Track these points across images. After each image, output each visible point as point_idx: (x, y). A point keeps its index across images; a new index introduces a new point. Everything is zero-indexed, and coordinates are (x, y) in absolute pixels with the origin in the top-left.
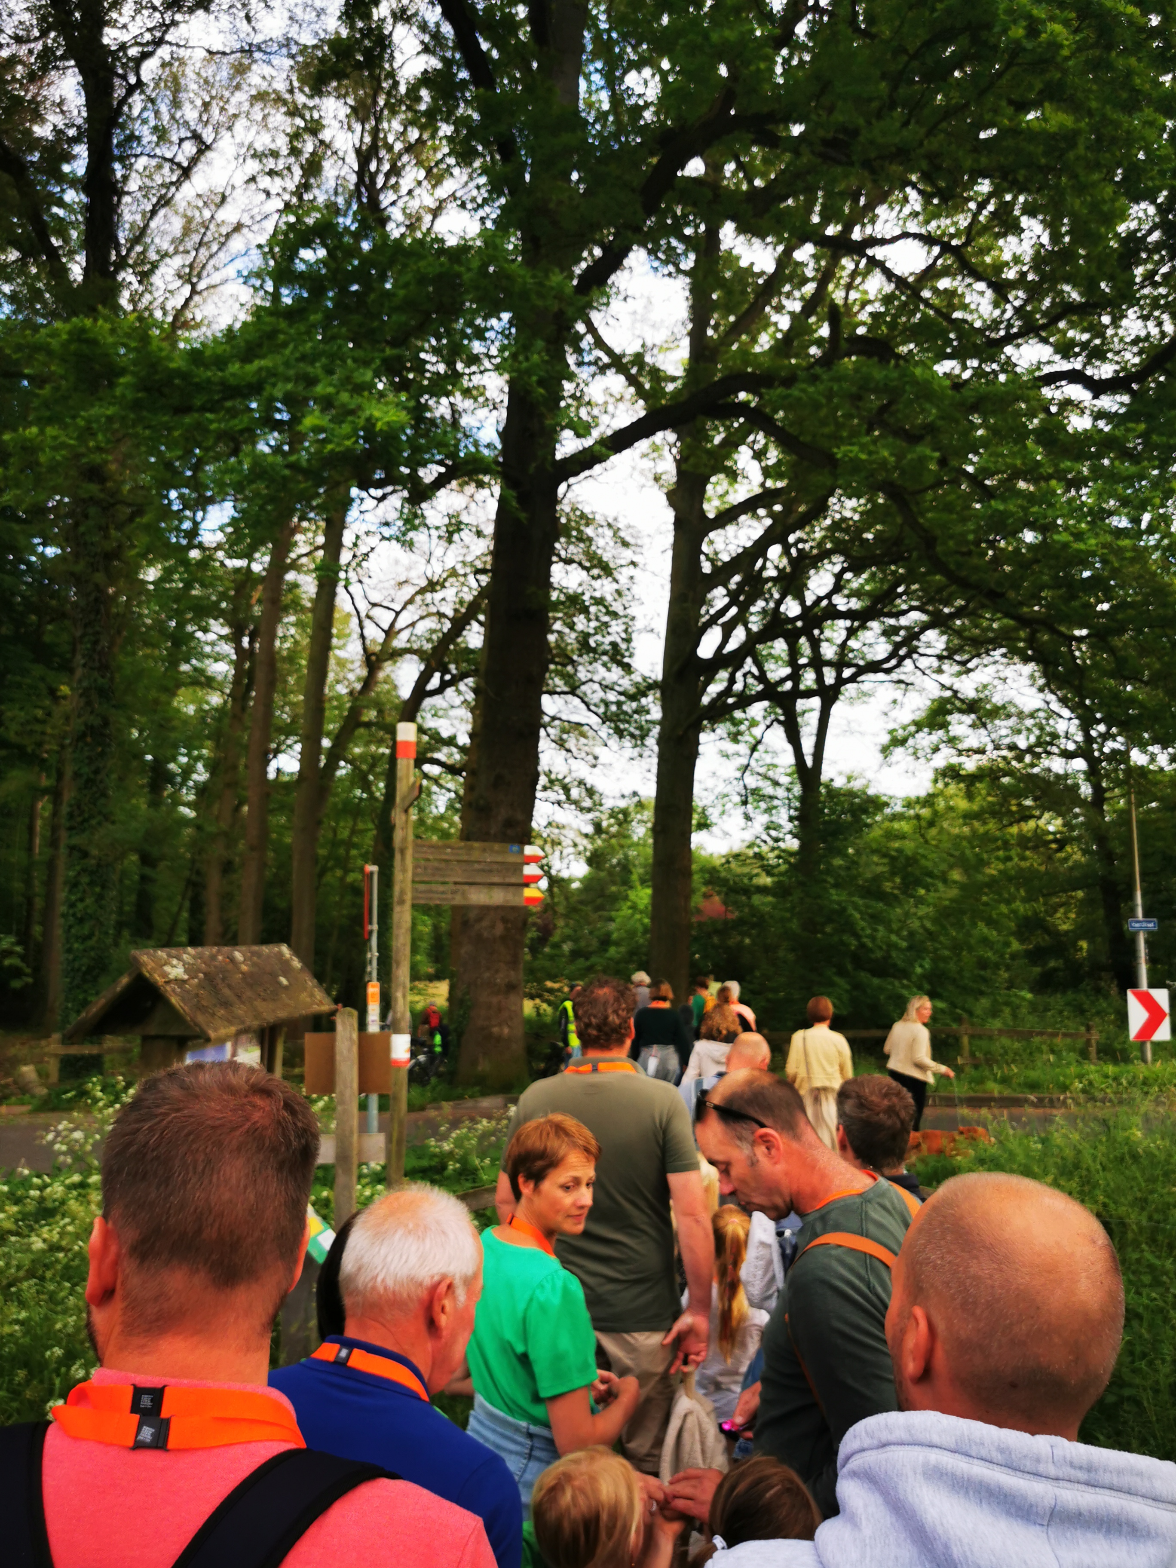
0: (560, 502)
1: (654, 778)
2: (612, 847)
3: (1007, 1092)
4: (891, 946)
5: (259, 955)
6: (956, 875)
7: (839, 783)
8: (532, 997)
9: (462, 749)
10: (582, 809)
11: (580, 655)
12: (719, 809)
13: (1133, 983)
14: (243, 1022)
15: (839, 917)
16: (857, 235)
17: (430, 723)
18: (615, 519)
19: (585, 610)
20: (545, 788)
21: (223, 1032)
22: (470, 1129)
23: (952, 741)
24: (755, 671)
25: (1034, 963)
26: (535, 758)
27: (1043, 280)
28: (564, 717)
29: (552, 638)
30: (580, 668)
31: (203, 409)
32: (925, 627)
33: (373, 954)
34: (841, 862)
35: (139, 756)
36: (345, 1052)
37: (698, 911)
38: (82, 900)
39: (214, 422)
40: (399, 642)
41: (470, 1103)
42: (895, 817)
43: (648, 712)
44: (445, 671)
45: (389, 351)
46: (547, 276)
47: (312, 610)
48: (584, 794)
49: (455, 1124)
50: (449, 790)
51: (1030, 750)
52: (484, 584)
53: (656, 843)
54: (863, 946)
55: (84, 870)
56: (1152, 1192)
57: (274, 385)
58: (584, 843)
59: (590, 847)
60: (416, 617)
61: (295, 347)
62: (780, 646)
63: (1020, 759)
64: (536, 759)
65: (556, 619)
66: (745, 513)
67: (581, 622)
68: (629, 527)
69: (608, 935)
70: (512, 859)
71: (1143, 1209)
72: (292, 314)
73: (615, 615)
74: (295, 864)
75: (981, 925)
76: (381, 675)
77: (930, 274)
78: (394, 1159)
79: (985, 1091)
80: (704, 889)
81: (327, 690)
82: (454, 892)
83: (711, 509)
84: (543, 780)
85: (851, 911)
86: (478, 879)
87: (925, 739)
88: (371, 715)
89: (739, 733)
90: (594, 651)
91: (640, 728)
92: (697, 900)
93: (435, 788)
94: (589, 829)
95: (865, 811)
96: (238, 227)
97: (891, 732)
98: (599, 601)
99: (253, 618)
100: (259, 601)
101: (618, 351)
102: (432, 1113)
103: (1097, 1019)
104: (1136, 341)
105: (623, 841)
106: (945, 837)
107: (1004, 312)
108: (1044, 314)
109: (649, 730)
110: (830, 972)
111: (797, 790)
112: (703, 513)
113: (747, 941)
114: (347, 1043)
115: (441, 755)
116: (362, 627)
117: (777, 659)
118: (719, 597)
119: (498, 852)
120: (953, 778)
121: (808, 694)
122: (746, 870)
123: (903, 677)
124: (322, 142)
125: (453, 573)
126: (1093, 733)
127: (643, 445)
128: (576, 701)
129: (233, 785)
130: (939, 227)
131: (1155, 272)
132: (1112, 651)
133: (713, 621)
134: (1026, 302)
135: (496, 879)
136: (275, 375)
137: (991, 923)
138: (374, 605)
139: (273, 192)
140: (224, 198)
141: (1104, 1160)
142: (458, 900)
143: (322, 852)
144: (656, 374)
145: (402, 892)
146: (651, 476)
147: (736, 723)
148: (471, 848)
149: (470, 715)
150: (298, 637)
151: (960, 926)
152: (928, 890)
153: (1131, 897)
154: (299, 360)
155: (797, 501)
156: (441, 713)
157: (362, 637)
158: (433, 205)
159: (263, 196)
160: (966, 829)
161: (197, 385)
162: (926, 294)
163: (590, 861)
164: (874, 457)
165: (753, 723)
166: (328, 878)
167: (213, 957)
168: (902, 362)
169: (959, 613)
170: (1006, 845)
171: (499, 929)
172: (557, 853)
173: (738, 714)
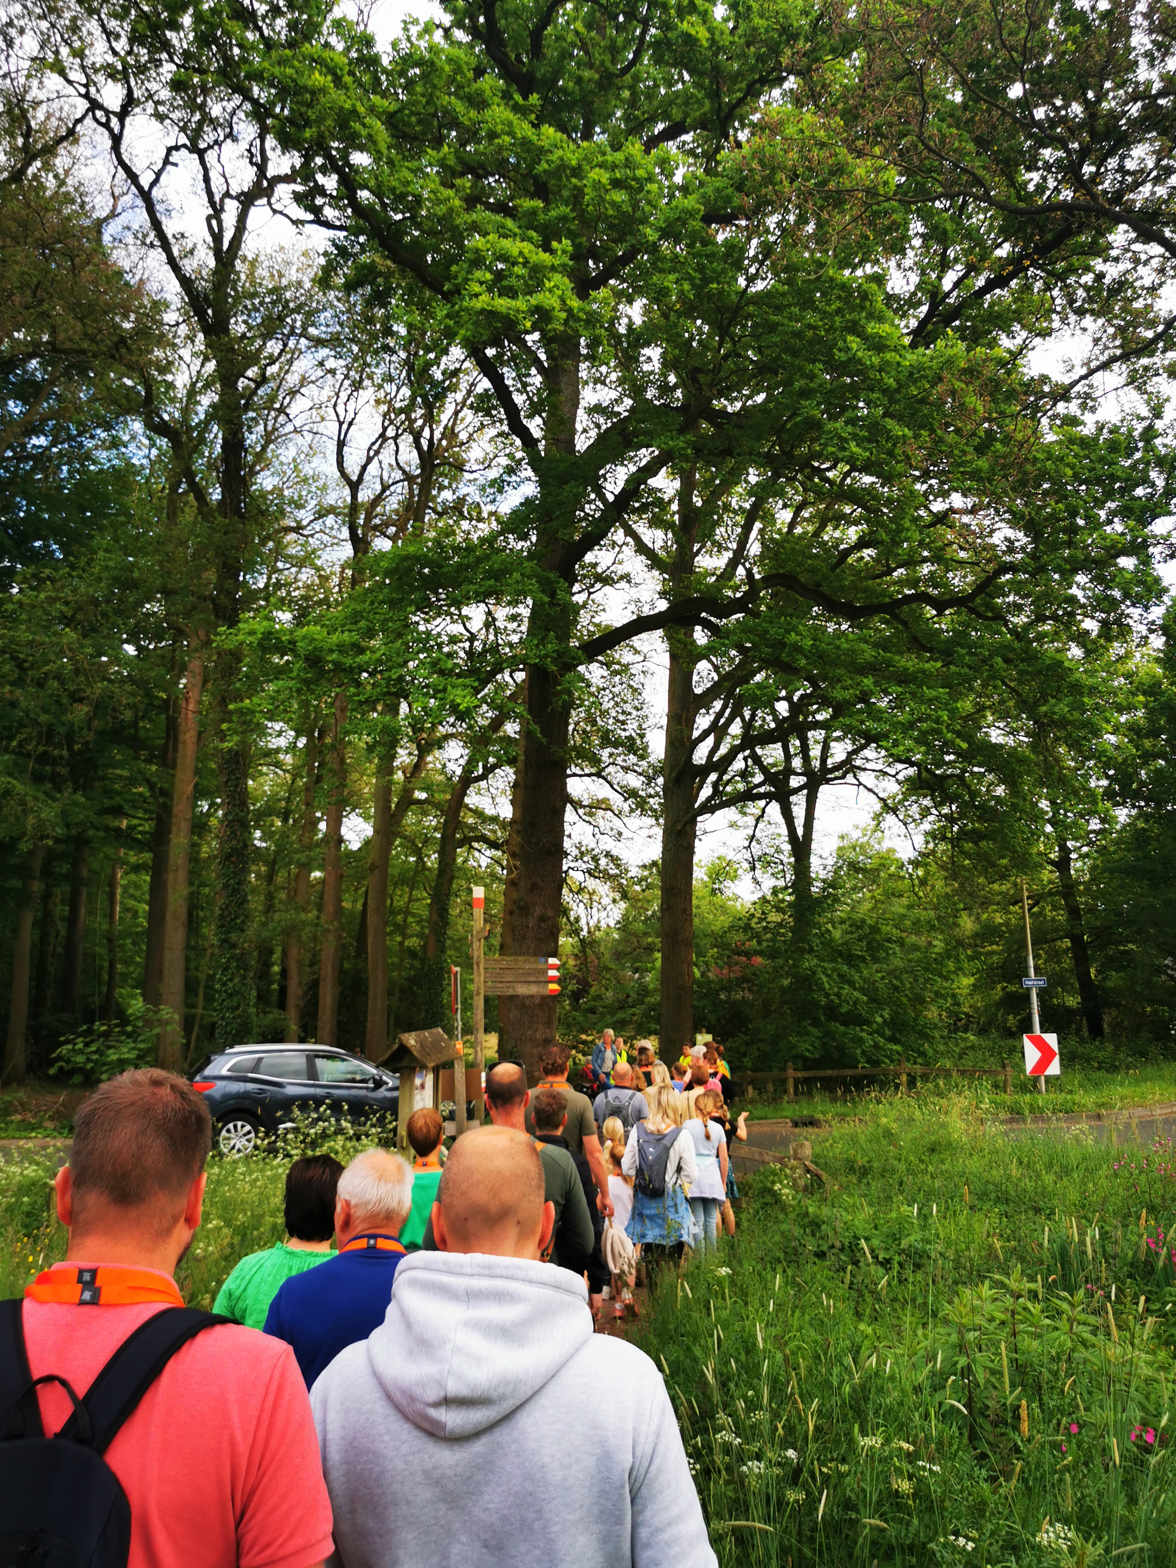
13: (1029, 1029)
33: (459, 1024)
54: (831, 1002)
70: (541, 966)
76: (430, 758)
82: (508, 987)
86: (522, 979)
114: (460, 1074)
119: (533, 963)
133: (701, 738)
135: (532, 979)
142: (510, 992)
145: (479, 988)
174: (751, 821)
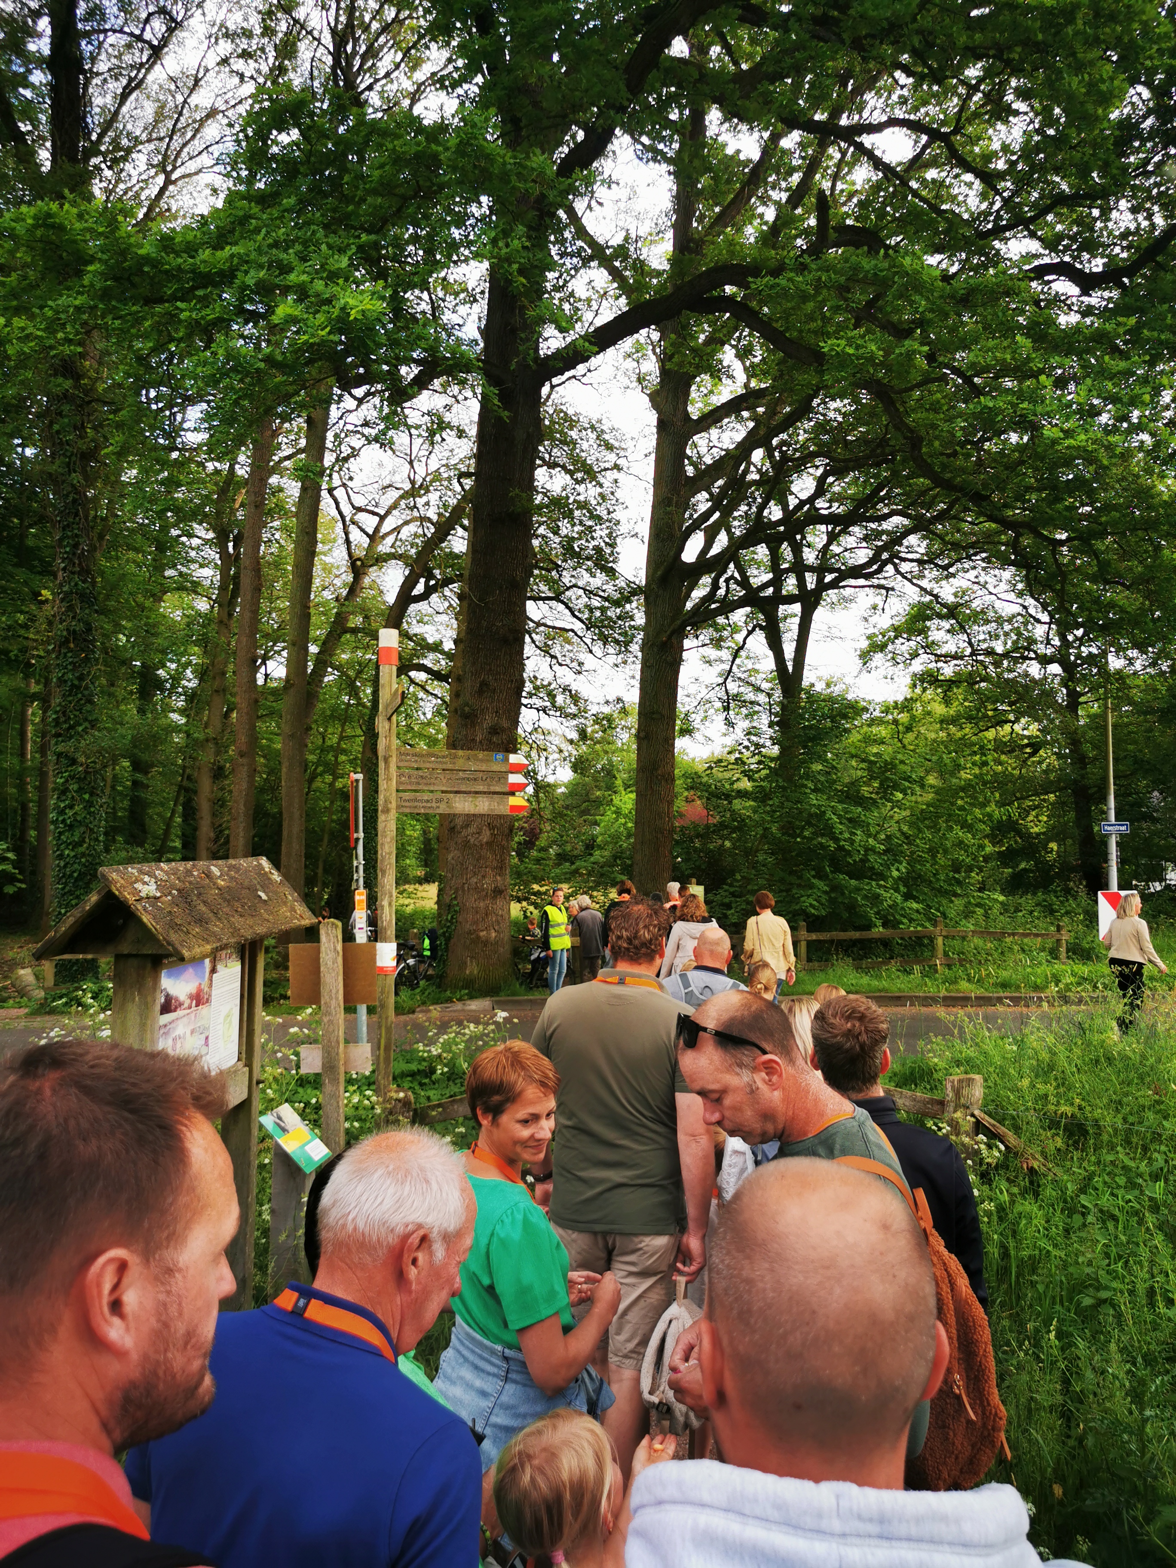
0: (544, 403)
1: (637, 685)
2: (596, 752)
3: (981, 992)
4: (868, 850)
5: (236, 869)
6: (931, 780)
7: (819, 687)
8: (519, 901)
9: (449, 655)
10: (567, 716)
11: (565, 561)
12: (702, 714)
13: (1105, 886)
14: (219, 940)
15: (817, 820)
16: (844, 121)
17: (416, 629)
18: (599, 421)
19: (569, 515)
20: (530, 695)
21: (197, 950)
22: (458, 1033)
23: (929, 647)
24: (737, 575)
25: (1005, 865)
26: (519, 663)
27: (1032, 171)
28: (549, 623)
29: (536, 543)
30: (564, 573)
31: (174, 298)
32: (907, 533)
33: (359, 861)
34: (820, 767)
35: (126, 662)
36: (330, 963)
37: (681, 815)
38: (71, 807)
39: (186, 312)
40: (385, 547)
41: (459, 1006)
42: (872, 722)
43: (632, 618)
44: (430, 576)
45: (364, 237)
46: (528, 157)
47: (296, 515)
48: (568, 701)
49: (443, 1028)
50: (436, 696)
51: (1006, 655)
52: (467, 487)
53: (639, 749)
54: (842, 848)
55: (72, 777)
56: (1127, 1095)
57: (246, 272)
58: (568, 748)
59: (575, 753)
60: (400, 522)
61: (268, 233)
62: (762, 551)
63: (997, 664)
64: (522, 667)
65: (541, 524)
66: (728, 415)
67: (565, 528)
68: (613, 429)
69: (594, 839)
70: (496, 767)
71: (1117, 1111)
72: (265, 200)
73: (599, 519)
74: (284, 770)
75: (957, 829)
76: (367, 581)
77: (917, 163)
78: (382, 1065)
79: (958, 991)
80: (686, 794)
81: (312, 597)
82: (439, 801)
83: (695, 410)
84: (528, 687)
85: (829, 814)
86: (463, 788)
87: (903, 646)
88: (356, 621)
89: (721, 639)
90: (578, 555)
91: (625, 634)
92: (680, 804)
93: (421, 695)
94: (574, 735)
95: (845, 716)
96: (212, 113)
97: (869, 637)
98: (583, 505)
99: (237, 523)
100: (242, 505)
101: (601, 241)
102: (420, 1017)
103: (1066, 919)
104: (1125, 235)
105: (607, 747)
106: (922, 743)
107: (992, 204)
108: (1034, 205)
109: (634, 636)
110: (809, 875)
111: (778, 695)
112: (687, 414)
113: (728, 844)
114: (332, 955)
115: (428, 661)
116: (347, 534)
117: (758, 564)
118: (702, 502)
119: (482, 761)
120: (931, 683)
121: (790, 600)
122: (727, 775)
123: (883, 582)
124: (296, 21)
125: (437, 476)
126: (1070, 638)
127: (627, 344)
128: (561, 607)
129: (222, 691)
130: (927, 114)
131: (1147, 161)
132: (1095, 554)
133: (696, 526)
134: (1015, 193)
135: (481, 788)
136: (247, 262)
137: (965, 825)
138: (359, 509)
139: (247, 74)
140: (197, 81)
141: (1079, 1062)
142: (443, 809)
143: (312, 758)
144: (640, 266)
145: (386, 801)
146: (634, 377)
147: (718, 628)
148: (455, 757)
149: (454, 621)
150: (282, 542)
151: (935, 827)
152: (905, 794)
153: (1104, 799)
154: (270, 246)
155: (780, 402)
156: (426, 619)
157: (348, 542)
158: (412, 89)
159: (236, 80)
160: (942, 734)
161: (167, 272)
162: (914, 185)
163: (575, 768)
164: (861, 351)
165: (735, 630)
166: (318, 783)
167: (189, 873)
168: (891, 252)
169: (941, 517)
170: (983, 751)
171: (486, 836)
172: (543, 759)
173: (721, 620)
174: (726, 655)
